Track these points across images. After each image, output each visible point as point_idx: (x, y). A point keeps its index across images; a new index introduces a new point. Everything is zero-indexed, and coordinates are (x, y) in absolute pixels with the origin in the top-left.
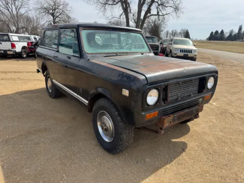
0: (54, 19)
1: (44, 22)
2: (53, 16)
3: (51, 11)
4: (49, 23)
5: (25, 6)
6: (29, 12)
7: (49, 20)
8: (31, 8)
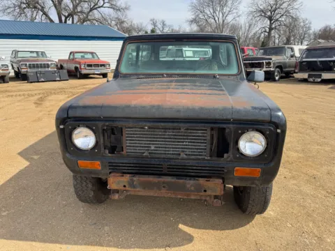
0: (271, 24)
1: (258, 29)
2: (271, 21)
3: (269, 14)
4: (264, 30)
5: (235, 11)
6: (237, 19)
7: (264, 26)
8: (240, 13)
